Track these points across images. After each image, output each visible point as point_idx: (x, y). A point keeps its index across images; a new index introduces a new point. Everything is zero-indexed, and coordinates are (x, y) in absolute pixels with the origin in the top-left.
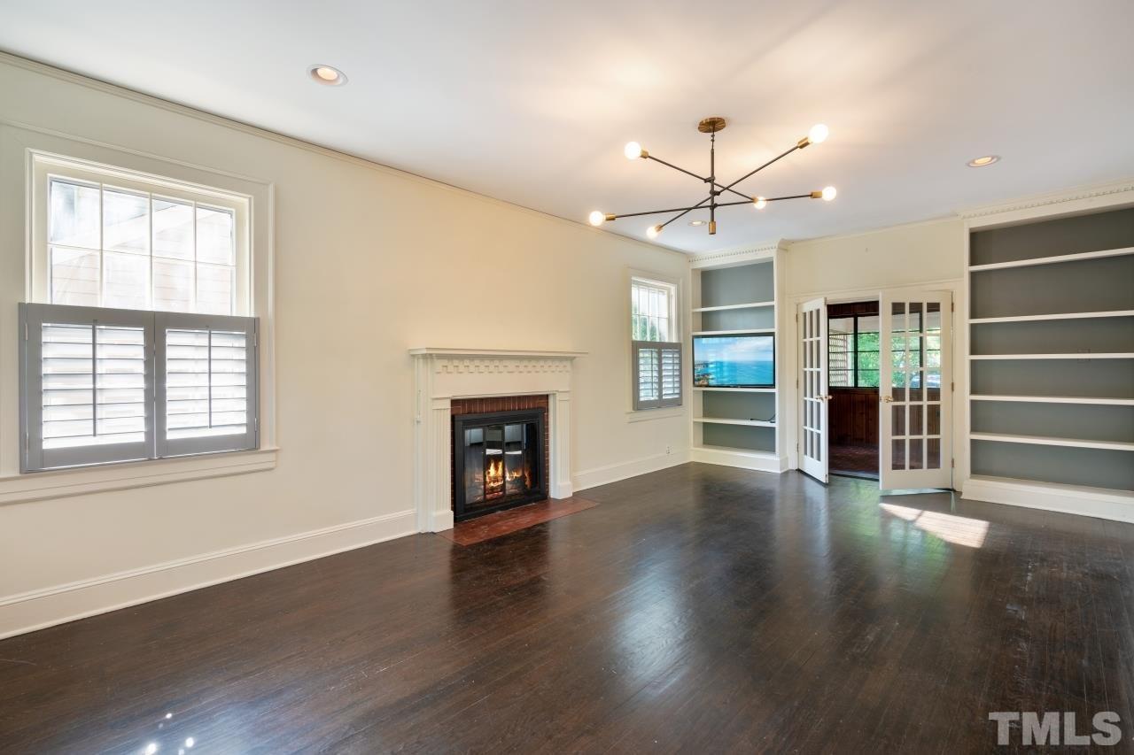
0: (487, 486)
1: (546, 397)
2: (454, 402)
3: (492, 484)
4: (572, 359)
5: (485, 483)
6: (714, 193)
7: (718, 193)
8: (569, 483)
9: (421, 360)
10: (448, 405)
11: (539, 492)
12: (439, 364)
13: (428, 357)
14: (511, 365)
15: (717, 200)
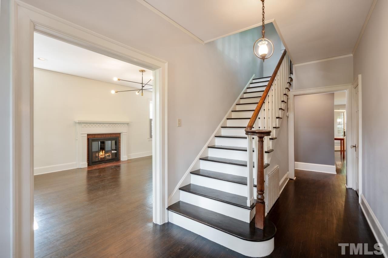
0: (99, 157)
1: (120, 134)
2: (88, 135)
3: (101, 157)
4: (128, 124)
5: (99, 156)
6: (143, 87)
7: (144, 87)
8: (126, 156)
9: (78, 124)
10: (86, 135)
11: (117, 159)
12: (83, 125)
13: (80, 123)
14: (107, 125)
15: (144, 88)
